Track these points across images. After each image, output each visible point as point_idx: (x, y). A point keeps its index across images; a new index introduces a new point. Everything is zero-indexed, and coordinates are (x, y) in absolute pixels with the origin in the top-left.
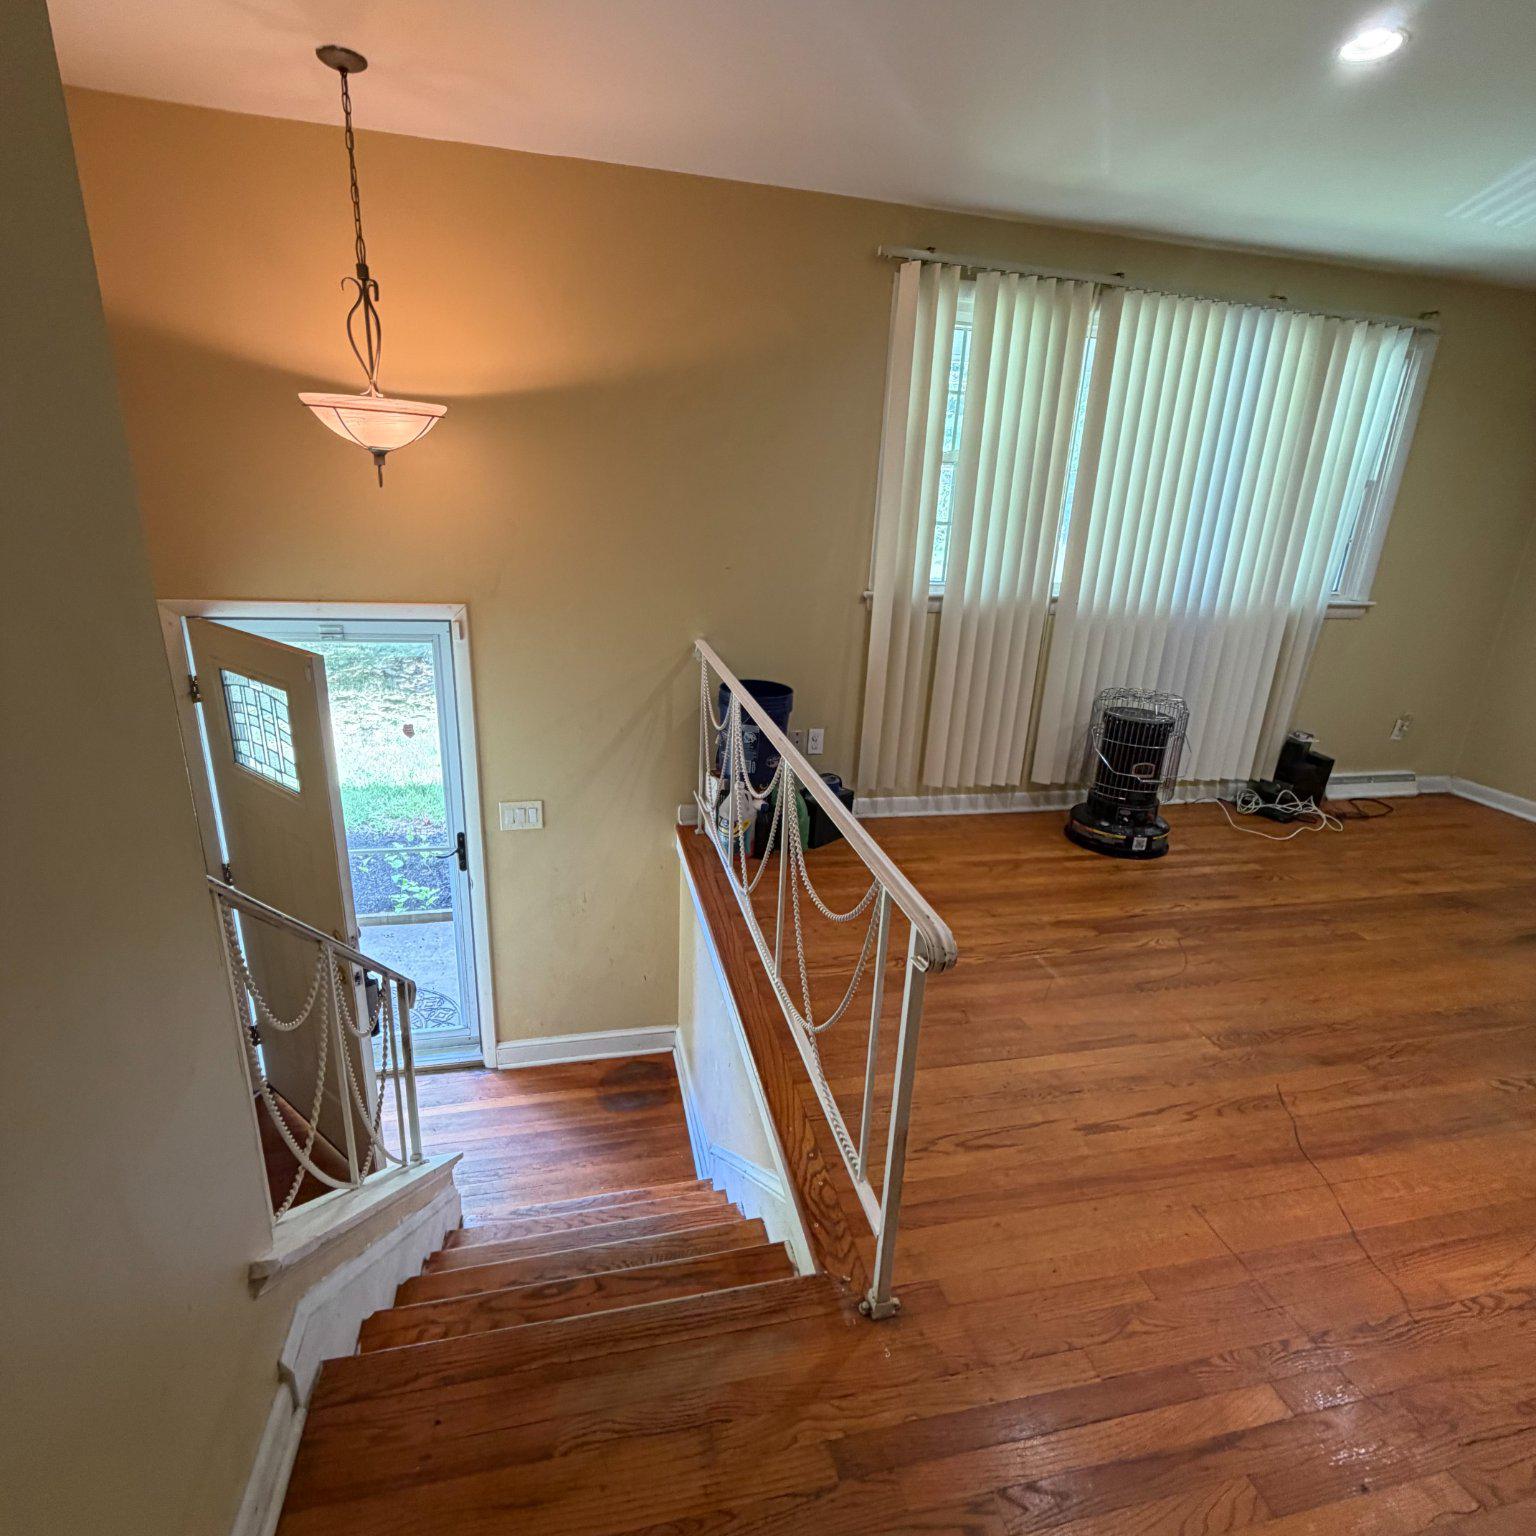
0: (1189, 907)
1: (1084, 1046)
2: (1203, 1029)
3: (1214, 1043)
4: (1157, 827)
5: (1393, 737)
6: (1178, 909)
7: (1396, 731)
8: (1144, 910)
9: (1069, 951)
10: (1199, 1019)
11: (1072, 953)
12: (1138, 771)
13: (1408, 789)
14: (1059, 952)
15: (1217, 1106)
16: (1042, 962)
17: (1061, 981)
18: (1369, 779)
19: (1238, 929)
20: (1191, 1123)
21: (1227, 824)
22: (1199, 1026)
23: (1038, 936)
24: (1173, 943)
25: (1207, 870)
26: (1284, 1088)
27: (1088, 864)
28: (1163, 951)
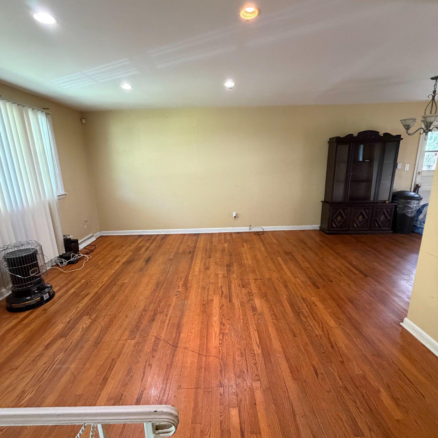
0: (81, 305)
1: (105, 380)
2: (125, 338)
3: (132, 339)
4: (48, 287)
5: (85, 227)
6: (78, 309)
7: (85, 226)
8: (70, 317)
9: (62, 354)
10: (121, 337)
11: (65, 352)
12: (32, 273)
13: (93, 239)
14: (60, 356)
15: (151, 356)
16: (58, 366)
17: (73, 366)
18: (85, 240)
19: (100, 302)
20: (152, 367)
21: (62, 273)
22: (123, 338)
23: (45, 359)
24: (90, 320)
25: (73, 290)
26: (155, 334)
27: (32, 316)
28: (89, 325)
